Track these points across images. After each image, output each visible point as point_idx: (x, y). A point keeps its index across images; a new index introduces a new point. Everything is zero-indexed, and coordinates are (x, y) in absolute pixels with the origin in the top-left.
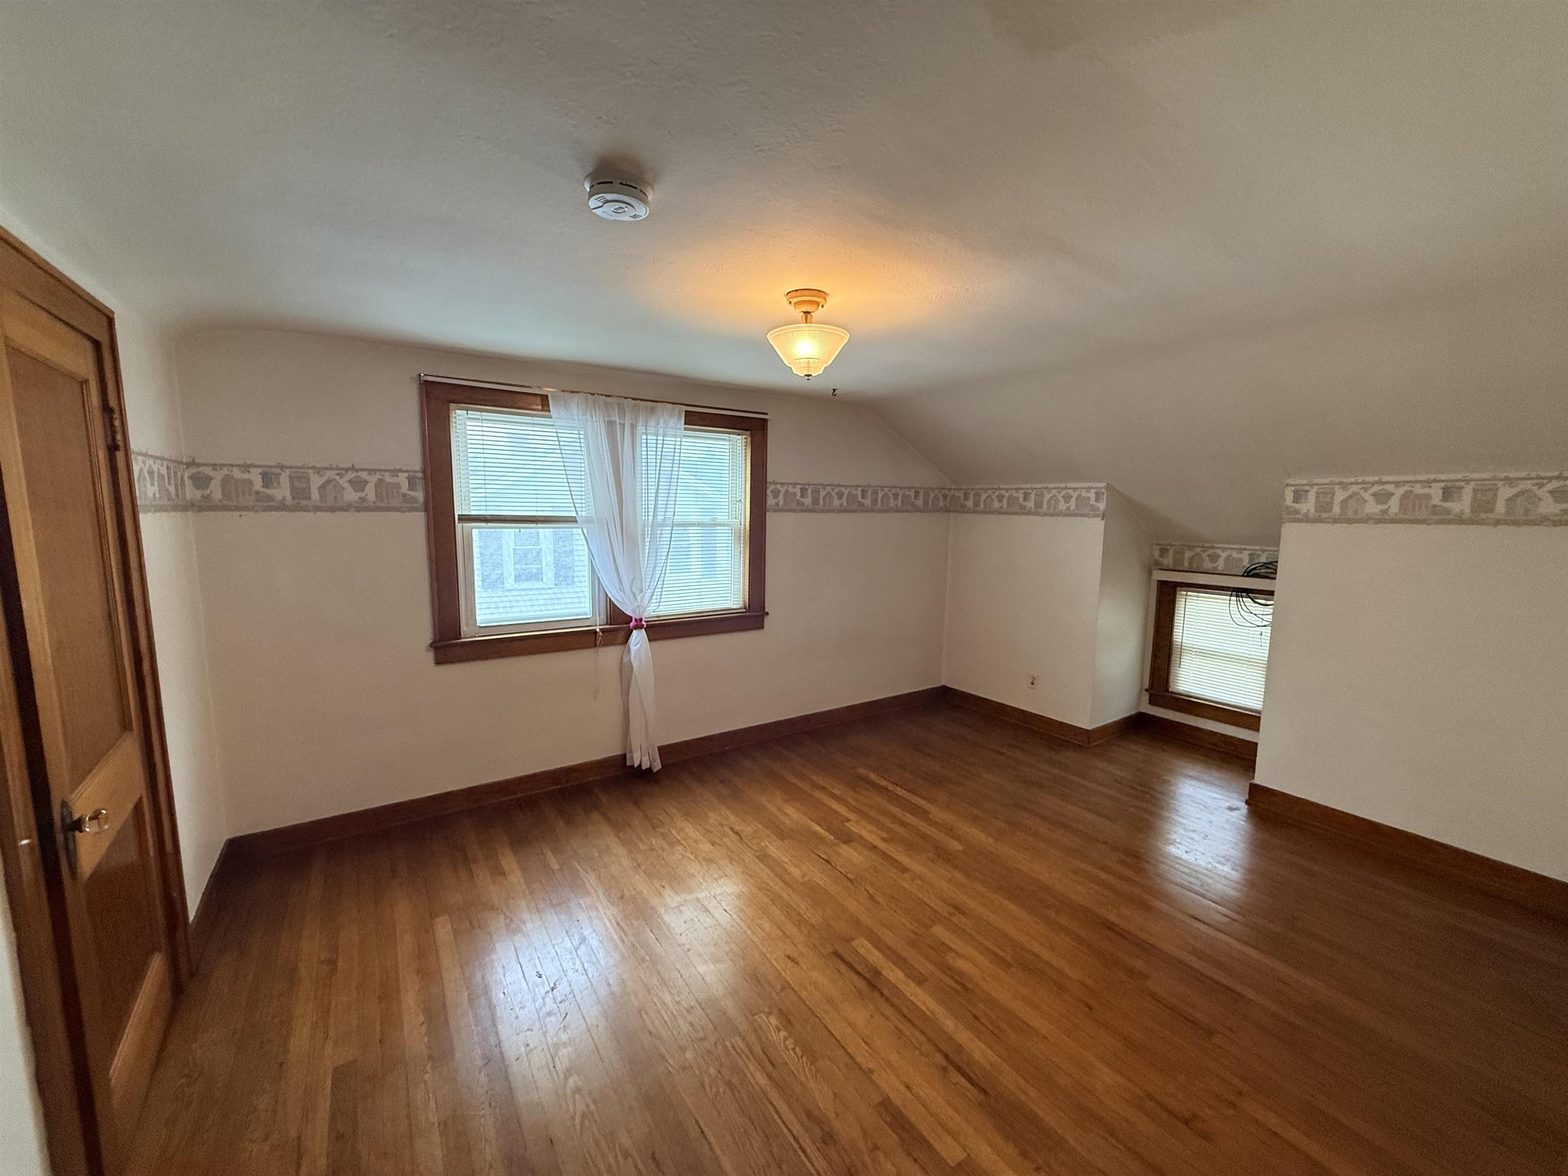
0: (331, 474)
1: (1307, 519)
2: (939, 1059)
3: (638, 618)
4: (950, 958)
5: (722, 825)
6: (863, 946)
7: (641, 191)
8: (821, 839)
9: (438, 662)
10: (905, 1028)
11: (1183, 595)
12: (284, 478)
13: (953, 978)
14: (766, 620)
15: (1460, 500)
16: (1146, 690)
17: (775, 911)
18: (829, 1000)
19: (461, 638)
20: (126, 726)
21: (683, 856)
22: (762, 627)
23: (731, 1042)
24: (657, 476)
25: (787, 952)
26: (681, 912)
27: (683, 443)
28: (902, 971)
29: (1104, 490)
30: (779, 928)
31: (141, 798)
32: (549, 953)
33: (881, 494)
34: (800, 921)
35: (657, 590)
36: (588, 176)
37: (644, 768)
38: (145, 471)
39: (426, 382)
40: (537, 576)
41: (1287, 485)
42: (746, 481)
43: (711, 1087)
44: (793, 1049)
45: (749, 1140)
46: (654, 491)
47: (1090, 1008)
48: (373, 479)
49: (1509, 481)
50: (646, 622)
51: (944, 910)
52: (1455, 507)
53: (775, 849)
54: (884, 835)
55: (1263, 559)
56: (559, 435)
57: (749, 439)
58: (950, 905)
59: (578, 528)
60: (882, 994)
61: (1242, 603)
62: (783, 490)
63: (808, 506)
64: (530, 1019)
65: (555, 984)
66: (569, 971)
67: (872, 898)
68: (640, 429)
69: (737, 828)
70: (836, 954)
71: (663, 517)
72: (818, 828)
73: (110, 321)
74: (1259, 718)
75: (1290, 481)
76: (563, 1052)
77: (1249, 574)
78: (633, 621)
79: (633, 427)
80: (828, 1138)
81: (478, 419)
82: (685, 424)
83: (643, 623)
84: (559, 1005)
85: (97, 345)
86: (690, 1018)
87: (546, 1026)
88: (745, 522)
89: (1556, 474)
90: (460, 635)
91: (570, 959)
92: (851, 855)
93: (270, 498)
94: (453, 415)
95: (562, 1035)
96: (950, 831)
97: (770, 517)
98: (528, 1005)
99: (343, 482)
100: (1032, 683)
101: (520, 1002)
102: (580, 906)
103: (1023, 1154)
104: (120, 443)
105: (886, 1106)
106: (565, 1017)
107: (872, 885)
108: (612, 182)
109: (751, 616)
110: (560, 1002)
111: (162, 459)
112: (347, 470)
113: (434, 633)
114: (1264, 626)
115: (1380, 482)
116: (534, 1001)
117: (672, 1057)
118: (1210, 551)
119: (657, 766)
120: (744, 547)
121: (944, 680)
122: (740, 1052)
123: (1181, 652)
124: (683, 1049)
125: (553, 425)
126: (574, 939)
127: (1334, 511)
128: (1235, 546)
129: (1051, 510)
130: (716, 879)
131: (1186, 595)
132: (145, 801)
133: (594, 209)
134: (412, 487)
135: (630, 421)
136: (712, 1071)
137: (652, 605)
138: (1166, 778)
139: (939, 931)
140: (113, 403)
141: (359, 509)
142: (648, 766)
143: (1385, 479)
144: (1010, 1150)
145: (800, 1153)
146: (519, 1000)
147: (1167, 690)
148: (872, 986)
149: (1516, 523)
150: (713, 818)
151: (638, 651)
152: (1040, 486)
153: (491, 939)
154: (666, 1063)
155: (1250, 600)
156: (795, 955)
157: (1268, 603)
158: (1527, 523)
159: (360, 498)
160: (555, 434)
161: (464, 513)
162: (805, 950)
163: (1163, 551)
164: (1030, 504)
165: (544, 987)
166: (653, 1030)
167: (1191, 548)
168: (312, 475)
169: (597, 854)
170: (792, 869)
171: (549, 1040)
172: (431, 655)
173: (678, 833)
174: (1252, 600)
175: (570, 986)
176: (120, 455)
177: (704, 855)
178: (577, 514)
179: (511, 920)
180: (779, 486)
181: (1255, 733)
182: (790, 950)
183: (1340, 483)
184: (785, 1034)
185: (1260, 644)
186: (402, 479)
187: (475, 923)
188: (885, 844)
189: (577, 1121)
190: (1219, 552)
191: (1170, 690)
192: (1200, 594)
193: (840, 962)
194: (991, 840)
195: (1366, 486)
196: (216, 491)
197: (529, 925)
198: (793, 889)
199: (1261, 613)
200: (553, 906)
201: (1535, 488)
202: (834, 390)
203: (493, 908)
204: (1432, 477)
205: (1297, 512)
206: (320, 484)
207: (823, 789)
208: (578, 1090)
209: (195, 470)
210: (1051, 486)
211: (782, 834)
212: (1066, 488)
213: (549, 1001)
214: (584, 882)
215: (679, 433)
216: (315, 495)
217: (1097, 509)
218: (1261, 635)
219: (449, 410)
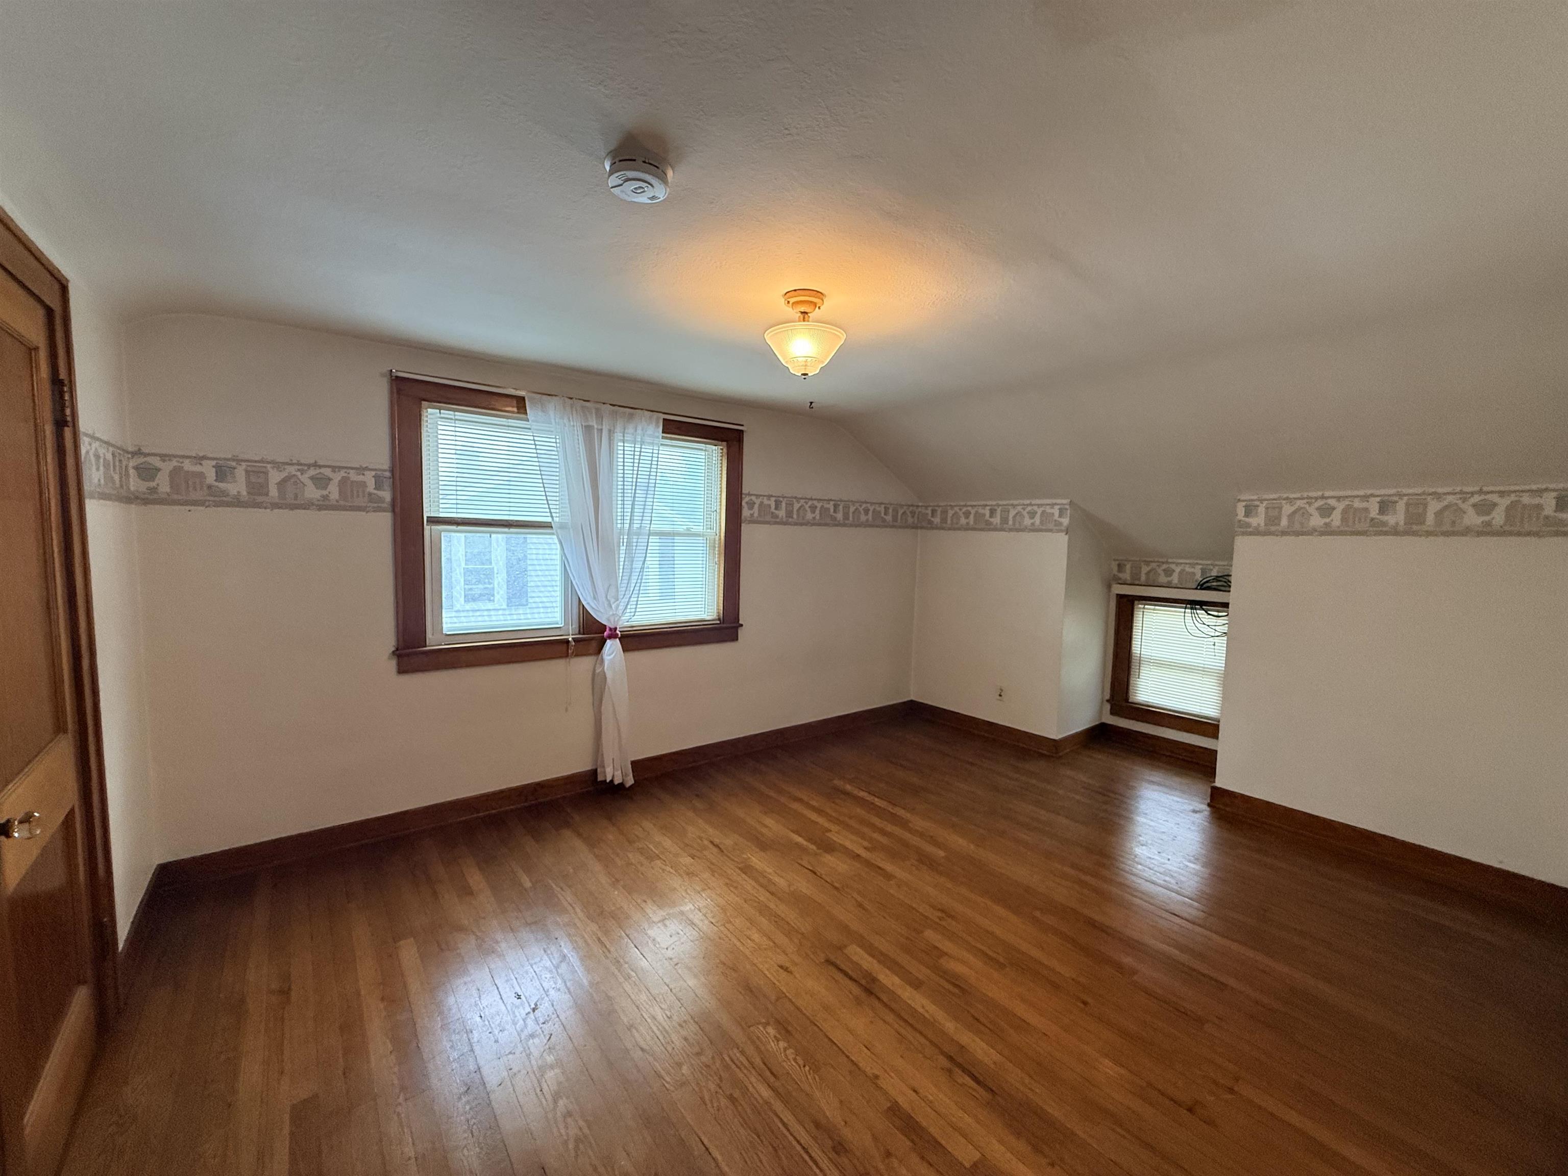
0: (292, 470)
1: (1257, 532)
2: (944, 1062)
3: (612, 627)
4: (943, 961)
5: (701, 838)
6: (856, 953)
7: (662, 171)
8: (804, 850)
9: (401, 671)
10: (909, 1033)
11: (1140, 608)
12: (240, 472)
13: (948, 981)
14: (739, 631)
15: (1395, 513)
16: (1108, 701)
17: (764, 921)
18: (826, 1008)
19: (426, 646)
20: (60, 728)
21: (663, 870)
22: (735, 638)
23: (729, 1056)
24: (634, 487)
25: (780, 963)
26: (665, 926)
27: (660, 452)
28: (897, 975)
29: (1067, 507)
30: (770, 939)
31: (72, 811)
32: (527, 973)
33: (852, 509)
34: (789, 931)
35: (632, 599)
36: (610, 152)
37: (616, 782)
38: (91, 453)
39: (397, 377)
40: (489, 596)
41: (1239, 500)
42: (721, 491)
43: (711, 1101)
44: (795, 1060)
45: (756, 1154)
46: (630, 503)
47: (1085, 1003)
48: (337, 477)
49: (1438, 496)
50: (620, 632)
51: (934, 915)
52: (1390, 519)
53: (758, 860)
54: (866, 844)
55: (1214, 573)
56: (536, 438)
57: (725, 450)
58: (939, 910)
59: (553, 534)
60: (879, 999)
61: (1196, 615)
62: (758, 502)
63: (782, 519)
64: (511, 1042)
65: (536, 1005)
66: (551, 990)
67: (860, 905)
68: (618, 435)
69: (717, 841)
70: (829, 962)
71: (638, 526)
72: (799, 840)
73: (64, 289)
74: (1218, 726)
75: (1243, 498)
76: (550, 1074)
77: (1202, 586)
78: (608, 629)
79: (611, 432)
80: (839, 1148)
81: (452, 419)
82: (663, 433)
83: (618, 632)
84: (541, 1026)
85: (49, 312)
86: (684, 1033)
87: (529, 1048)
88: (720, 532)
89: (1477, 489)
90: (426, 644)
91: (550, 978)
92: (834, 864)
93: (224, 493)
94: (424, 413)
95: (547, 1057)
96: (933, 841)
97: (745, 527)
98: (507, 1027)
99: (305, 478)
100: (1000, 695)
101: (499, 1025)
102: (557, 924)
103: (1037, 1150)
104: (69, 419)
105: (894, 1111)
106: (550, 1038)
107: (859, 893)
108: (635, 160)
109: (727, 628)
110: (544, 1023)
111: (107, 443)
112: (309, 466)
113: (398, 640)
114: (1217, 636)
115: (1323, 497)
116: (514, 1023)
117: (669, 1073)
118: (1164, 566)
119: (630, 781)
120: (719, 558)
121: (914, 694)
122: (739, 1064)
123: (1140, 663)
124: (679, 1065)
125: (530, 429)
126: (554, 957)
127: (1281, 525)
128: (1188, 561)
129: (1017, 526)
130: (699, 893)
131: (1144, 608)
132: (77, 810)
133: (612, 187)
134: (378, 487)
135: (608, 427)
136: (712, 1087)
137: (627, 615)
138: (1131, 784)
139: (929, 934)
140: (63, 375)
141: (320, 508)
142: (621, 781)
143: (1327, 494)
144: (1022, 1146)
145: (811, 1163)
146: (498, 1022)
147: (1127, 699)
148: (869, 992)
149: (1446, 534)
150: (692, 832)
151: (611, 661)
152: (1005, 503)
153: (463, 961)
154: (662, 1080)
155: (1203, 612)
156: (788, 965)
157: (1220, 614)
158: (1453, 534)
159: (323, 496)
160: (532, 438)
161: (432, 515)
162: (796, 959)
163: (1120, 567)
164: (996, 520)
165: (524, 1008)
166: (645, 1047)
167: (1147, 563)
168: (271, 470)
169: (571, 871)
170: (776, 879)
171: (533, 1062)
172: (393, 663)
173: (655, 847)
174: (1206, 612)
175: (553, 1006)
176: (68, 432)
177: (684, 868)
178: (553, 520)
179: (483, 941)
180: (753, 498)
181: (1214, 740)
182: (782, 959)
183: (1287, 498)
184: (786, 1045)
185: (1214, 654)
186: (369, 479)
187: (444, 946)
188: (868, 853)
189: (571, 1146)
190: (1173, 566)
191: (1130, 701)
192: (1157, 607)
193: (834, 970)
194: (972, 847)
195: (1310, 500)
196: (163, 483)
197: (503, 945)
198: (779, 899)
199: (1214, 624)
200: (527, 924)
201: (1459, 502)
202: (811, 403)
203: (461, 929)
204: (1369, 492)
205: (1248, 525)
206: (279, 479)
207: (800, 800)
208: (569, 1114)
209: (142, 460)
210: (1015, 502)
211: (763, 845)
212: (1031, 505)
213: (530, 1022)
214: (559, 899)
215: (656, 441)
216: (274, 492)
217: (1061, 524)
218: (1214, 645)
219: (421, 407)
